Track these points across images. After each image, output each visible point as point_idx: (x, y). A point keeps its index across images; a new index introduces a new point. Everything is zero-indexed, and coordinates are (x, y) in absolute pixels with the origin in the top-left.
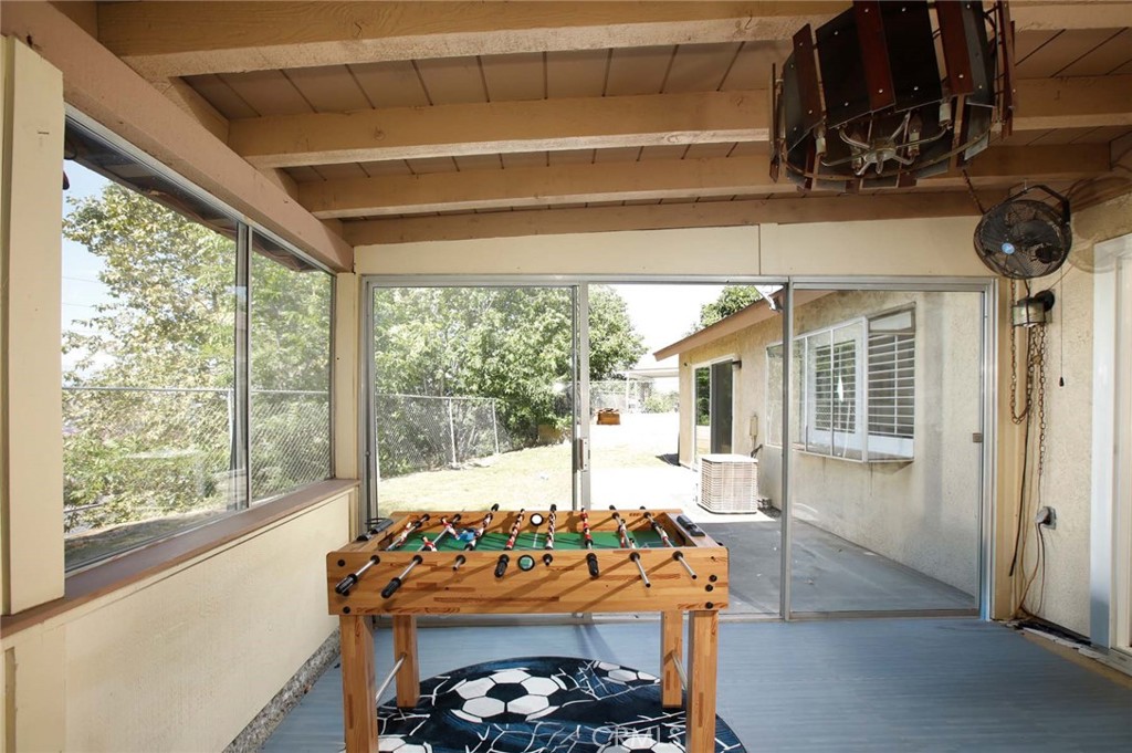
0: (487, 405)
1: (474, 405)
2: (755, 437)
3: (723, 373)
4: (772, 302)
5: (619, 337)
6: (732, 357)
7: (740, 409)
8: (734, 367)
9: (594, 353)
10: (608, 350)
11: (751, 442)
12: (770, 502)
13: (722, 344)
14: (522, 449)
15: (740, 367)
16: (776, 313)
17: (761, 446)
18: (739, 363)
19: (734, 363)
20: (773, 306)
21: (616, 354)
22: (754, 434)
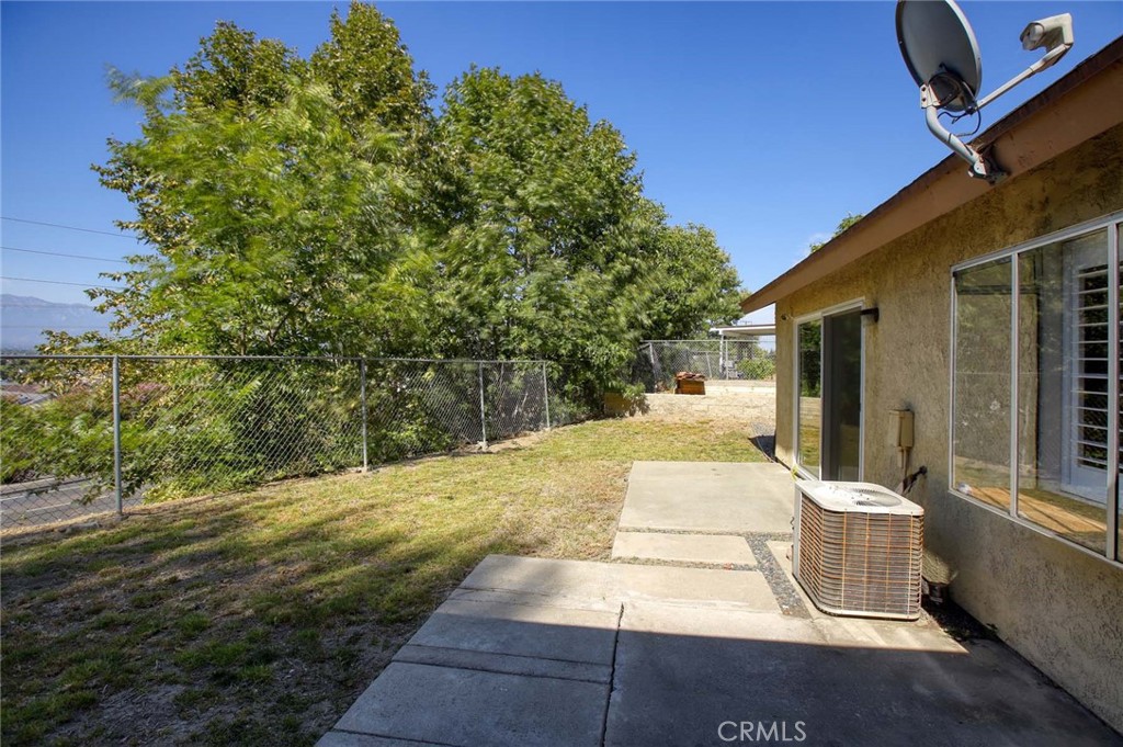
0: (537, 369)
1: (520, 369)
2: (908, 451)
3: (843, 332)
4: (976, 156)
5: (707, 288)
6: (860, 302)
7: (876, 393)
8: (864, 320)
9: (678, 307)
10: (694, 304)
11: (899, 460)
12: (946, 591)
13: (840, 282)
14: (582, 421)
15: (876, 319)
16: (985, 187)
17: (923, 471)
18: (873, 313)
19: (866, 312)
20: (980, 168)
21: (705, 308)
22: (905, 444)
